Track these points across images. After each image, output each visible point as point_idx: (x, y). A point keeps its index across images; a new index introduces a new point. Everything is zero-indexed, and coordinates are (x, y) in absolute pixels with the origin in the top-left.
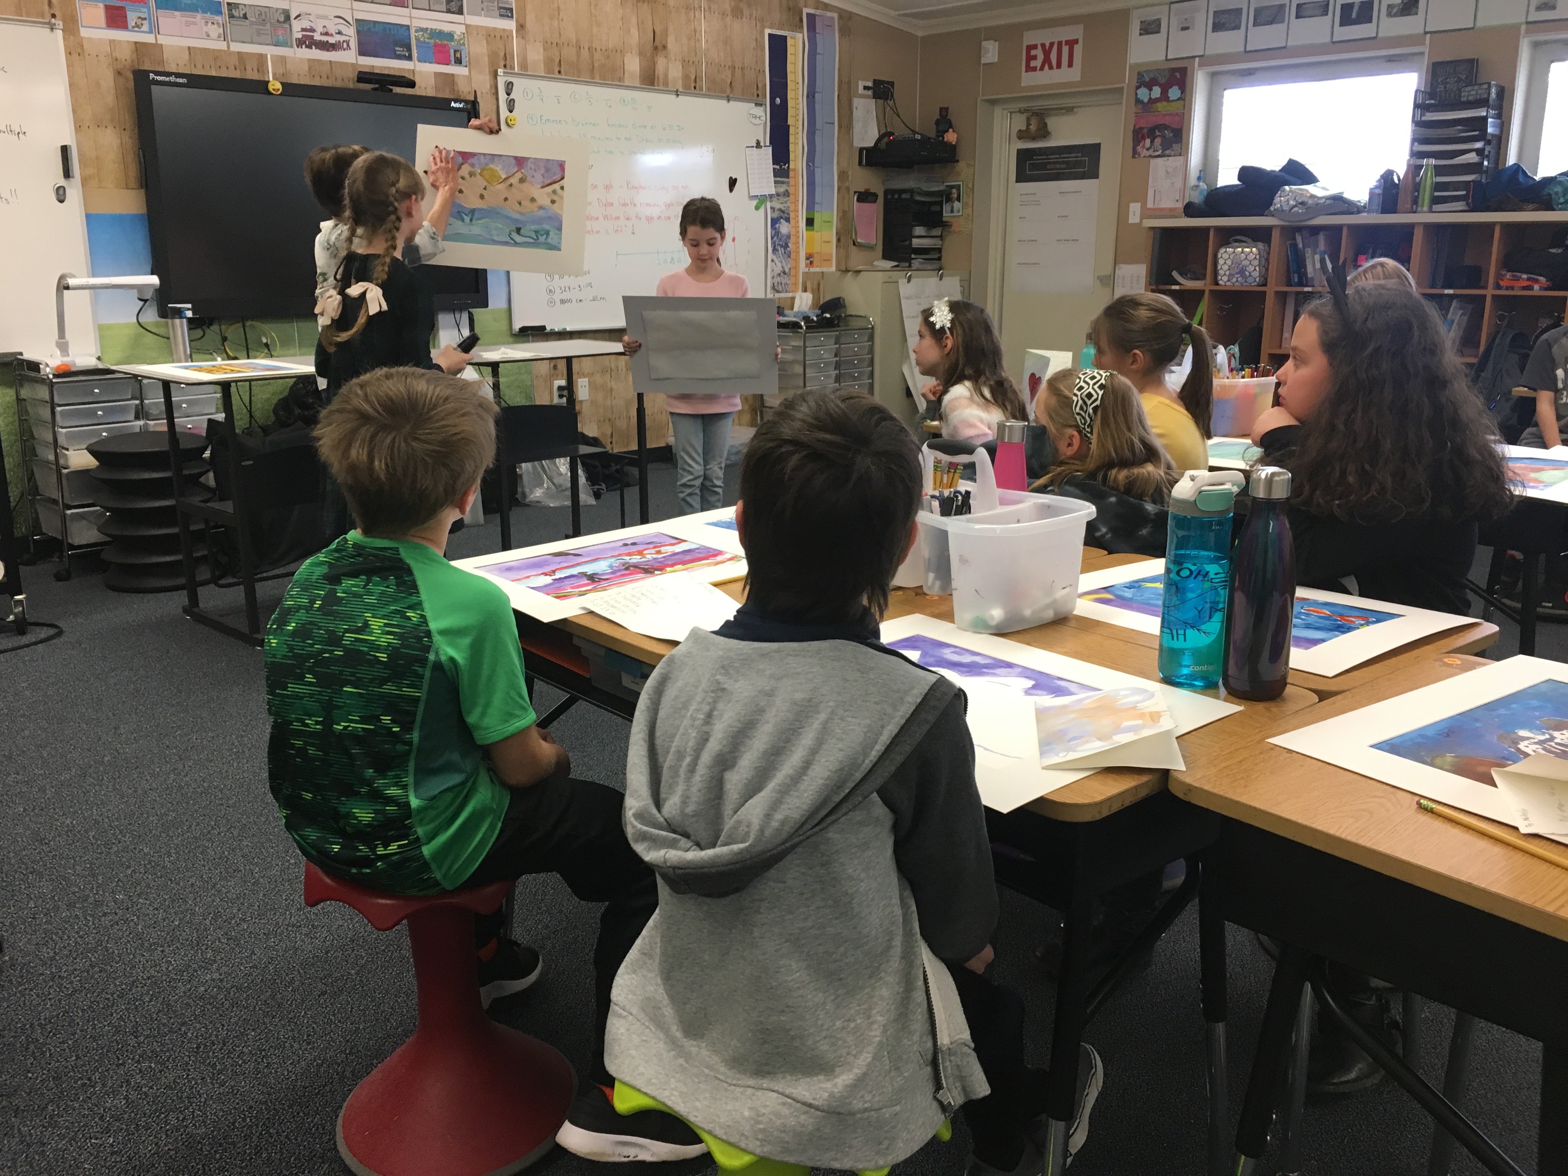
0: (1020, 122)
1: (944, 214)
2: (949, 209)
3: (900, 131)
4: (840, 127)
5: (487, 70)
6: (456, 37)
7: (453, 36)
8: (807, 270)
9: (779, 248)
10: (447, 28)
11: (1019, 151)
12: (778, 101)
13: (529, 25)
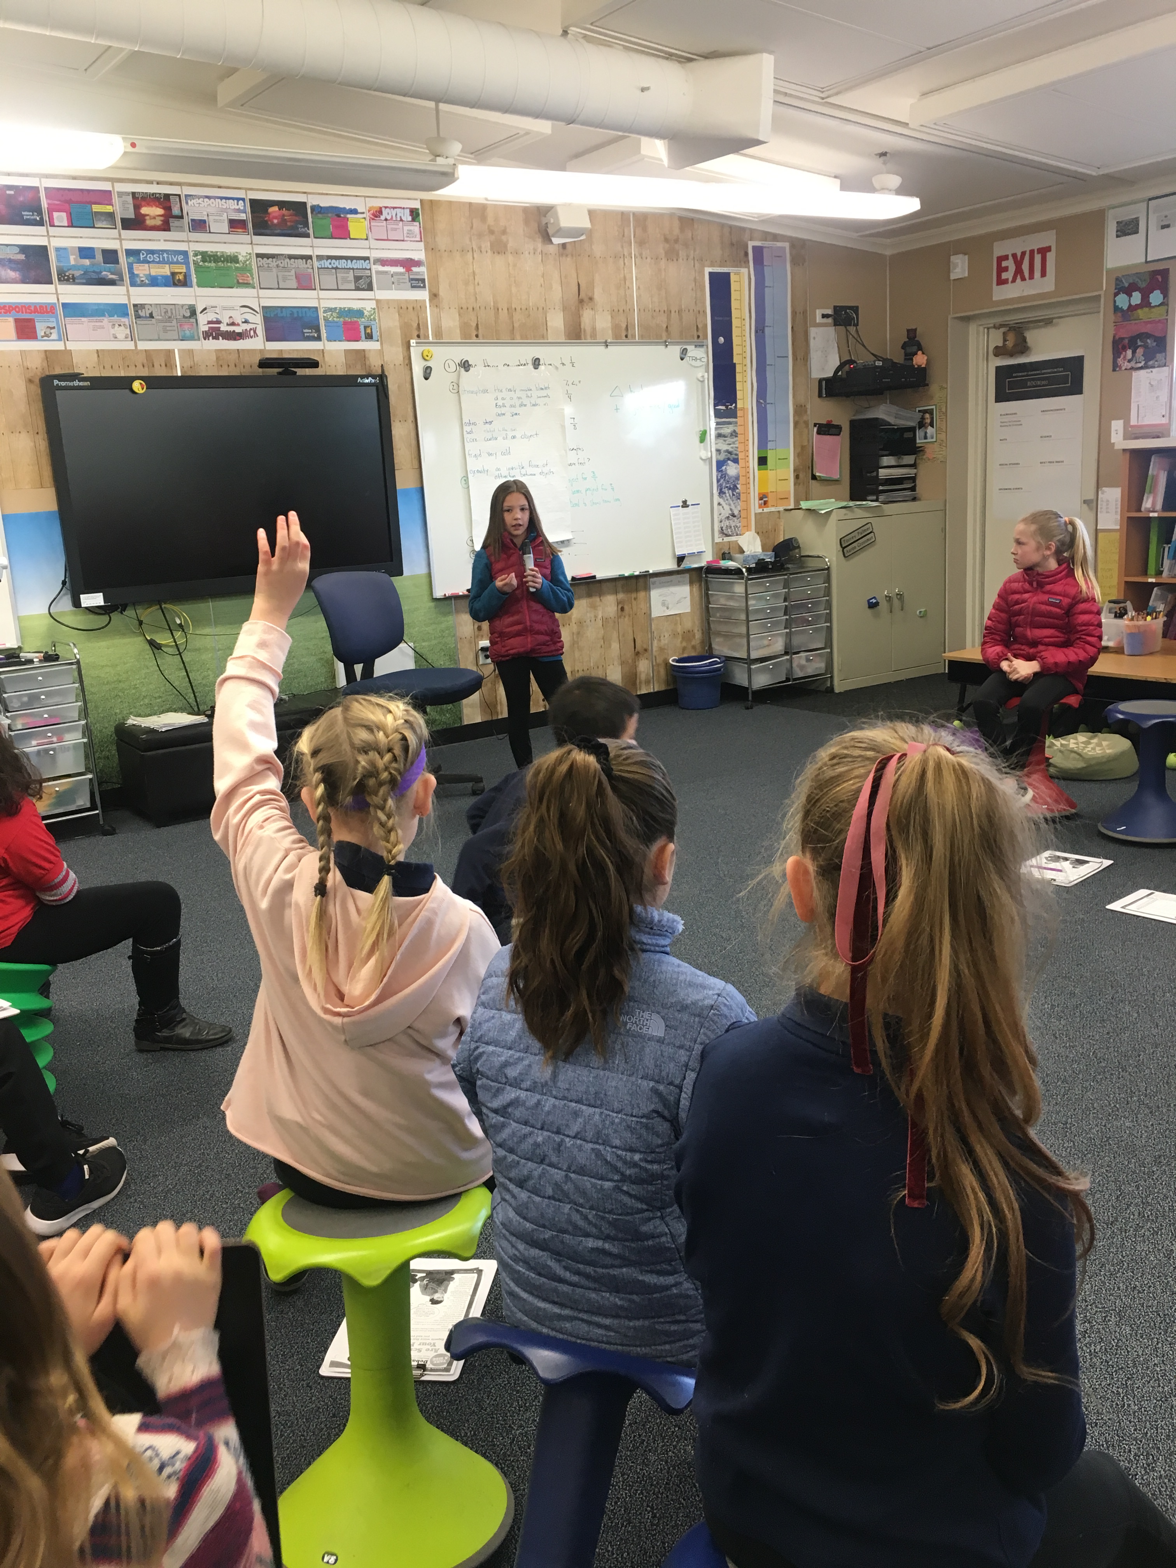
0: (996, 339)
1: (918, 441)
2: (922, 434)
3: (863, 359)
4: (795, 359)
5: (400, 342)
6: (366, 313)
7: (363, 313)
8: (760, 510)
9: (726, 490)
10: (356, 305)
11: (998, 369)
12: (721, 340)
13: (442, 293)
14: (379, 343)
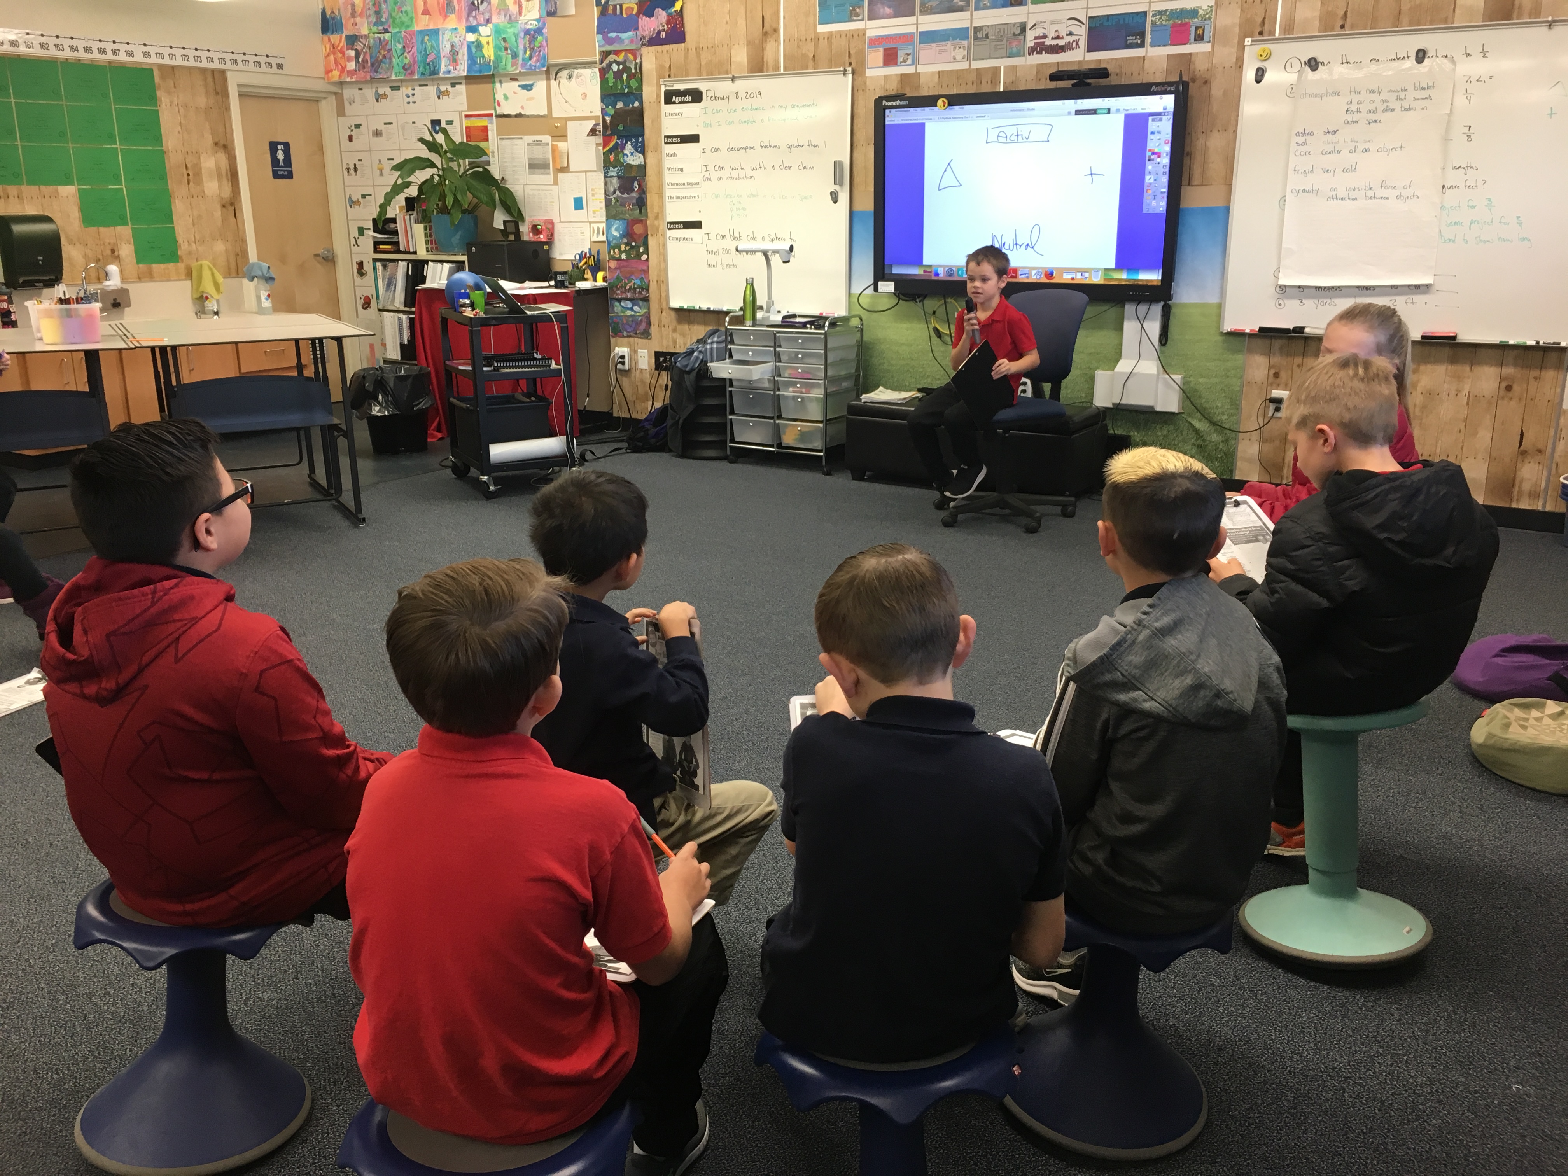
5: (1232, 42)
14: (1210, 44)
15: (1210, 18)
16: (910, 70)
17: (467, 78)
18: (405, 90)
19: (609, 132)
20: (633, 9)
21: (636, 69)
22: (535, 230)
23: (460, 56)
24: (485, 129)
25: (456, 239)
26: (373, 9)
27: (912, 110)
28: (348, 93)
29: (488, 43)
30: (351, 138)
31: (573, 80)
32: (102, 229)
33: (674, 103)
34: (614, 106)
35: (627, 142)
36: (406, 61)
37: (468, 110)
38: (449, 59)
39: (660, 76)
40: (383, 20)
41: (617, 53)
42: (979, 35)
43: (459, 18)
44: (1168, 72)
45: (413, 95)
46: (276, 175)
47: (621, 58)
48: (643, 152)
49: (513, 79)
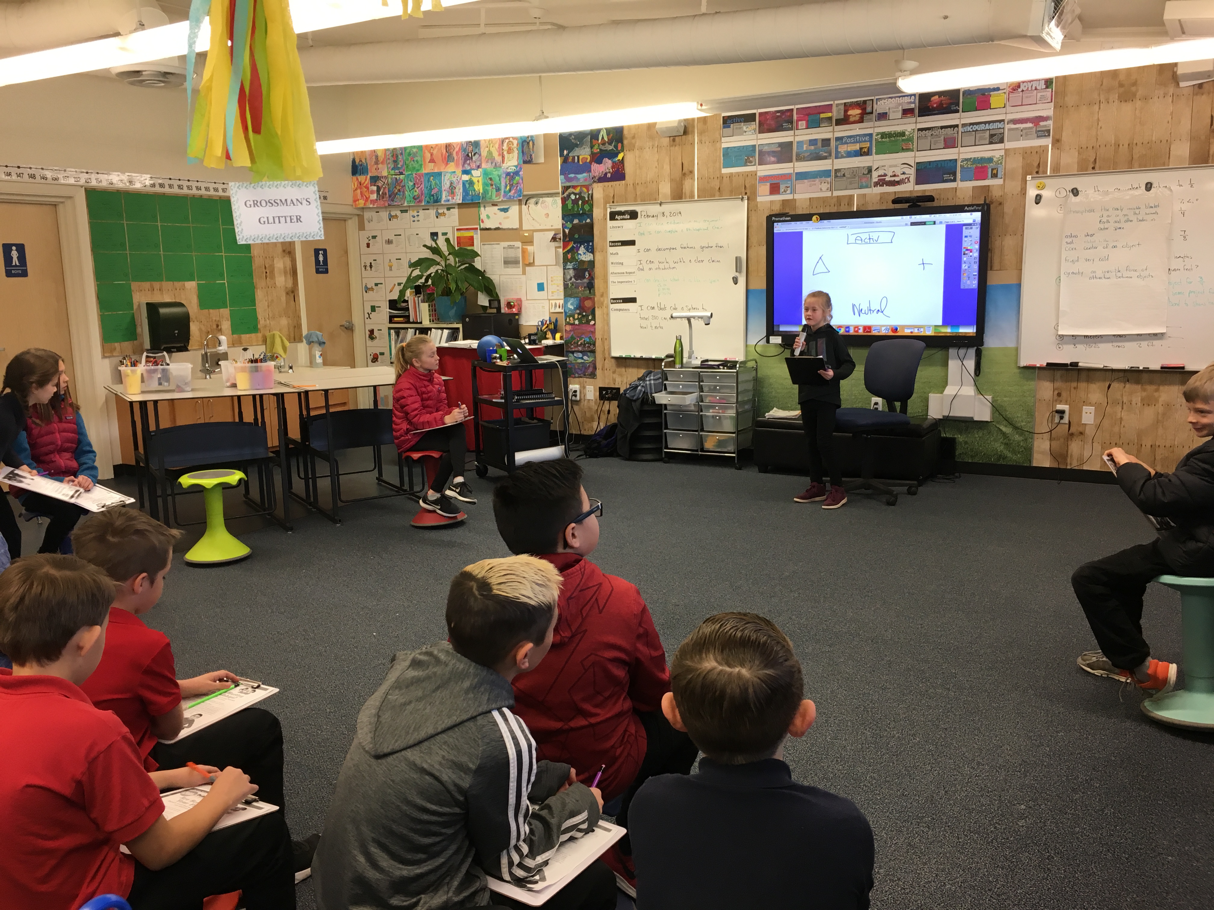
5: (1019, 178)
7: (992, 160)
10: (987, 155)
13: (1065, 138)
14: (1002, 180)
15: (1001, 163)
16: (789, 197)
17: (459, 204)
18: (411, 213)
19: (568, 239)
20: (587, 159)
21: (588, 197)
22: (509, 305)
23: (457, 190)
24: (472, 238)
25: (452, 312)
26: (392, 159)
27: (793, 223)
28: (367, 215)
29: (478, 181)
30: (368, 245)
31: (539, 205)
32: (211, 311)
33: (617, 220)
34: (572, 222)
35: (580, 246)
36: (416, 194)
37: (460, 225)
38: (448, 192)
39: (606, 203)
40: (399, 166)
41: (574, 187)
42: (839, 174)
43: (457, 165)
44: (974, 197)
45: (418, 216)
46: (318, 272)
47: (577, 190)
48: (592, 252)
49: (493, 205)
